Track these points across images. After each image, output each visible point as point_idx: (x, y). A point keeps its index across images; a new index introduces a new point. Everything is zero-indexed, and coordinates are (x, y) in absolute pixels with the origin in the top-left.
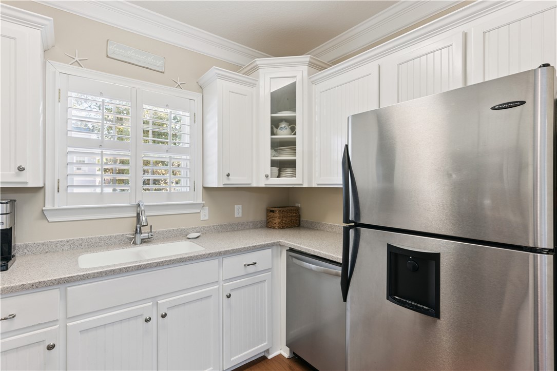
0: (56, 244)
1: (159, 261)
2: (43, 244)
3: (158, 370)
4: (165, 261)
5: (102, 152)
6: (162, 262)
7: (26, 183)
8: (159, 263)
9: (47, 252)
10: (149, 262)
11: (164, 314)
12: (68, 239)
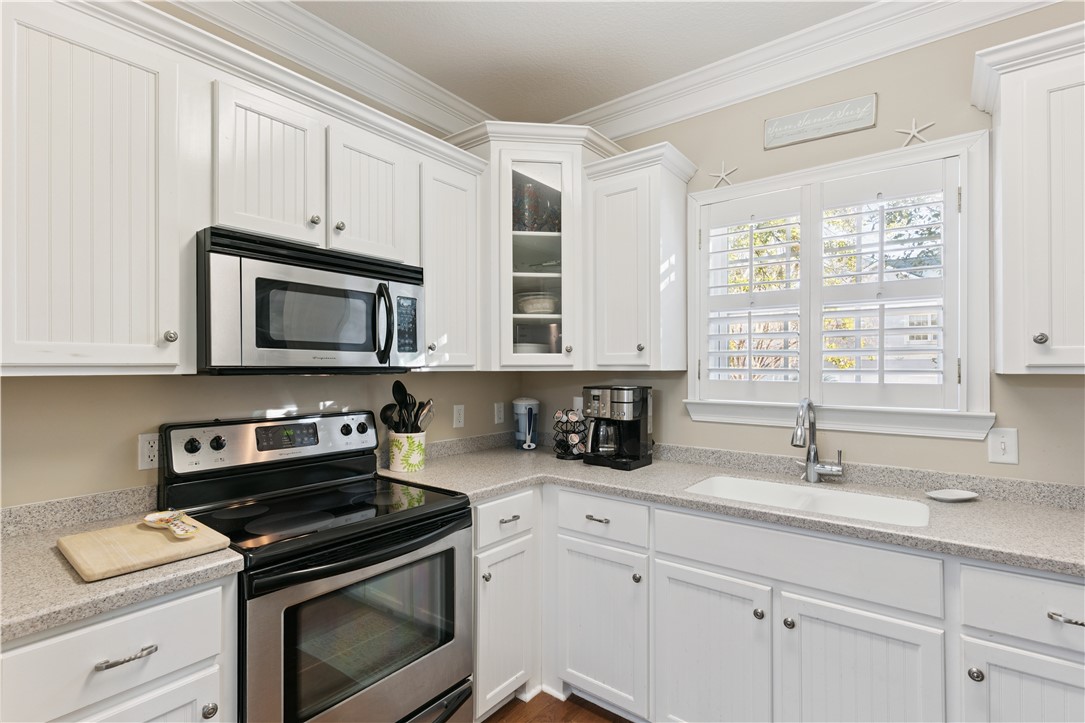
0: (701, 452)
1: (782, 514)
2: (687, 450)
3: (773, 721)
4: (794, 519)
5: (750, 313)
6: (788, 517)
7: (648, 366)
8: (781, 517)
9: (690, 463)
10: (764, 511)
11: (790, 620)
12: (714, 449)
